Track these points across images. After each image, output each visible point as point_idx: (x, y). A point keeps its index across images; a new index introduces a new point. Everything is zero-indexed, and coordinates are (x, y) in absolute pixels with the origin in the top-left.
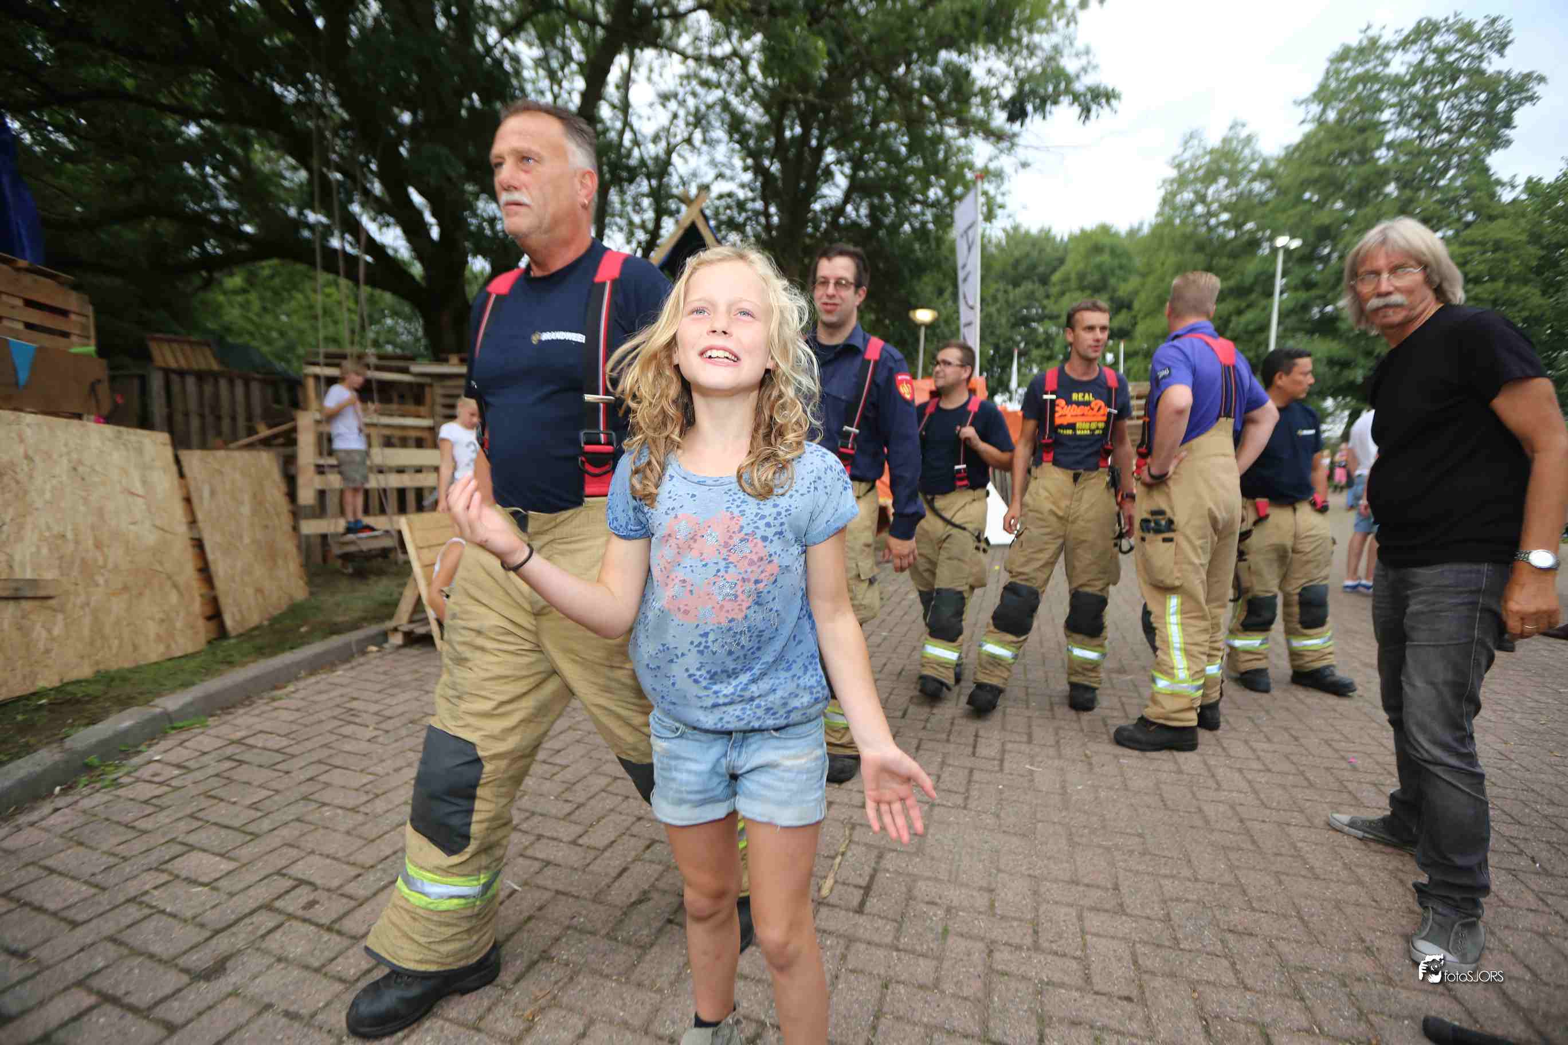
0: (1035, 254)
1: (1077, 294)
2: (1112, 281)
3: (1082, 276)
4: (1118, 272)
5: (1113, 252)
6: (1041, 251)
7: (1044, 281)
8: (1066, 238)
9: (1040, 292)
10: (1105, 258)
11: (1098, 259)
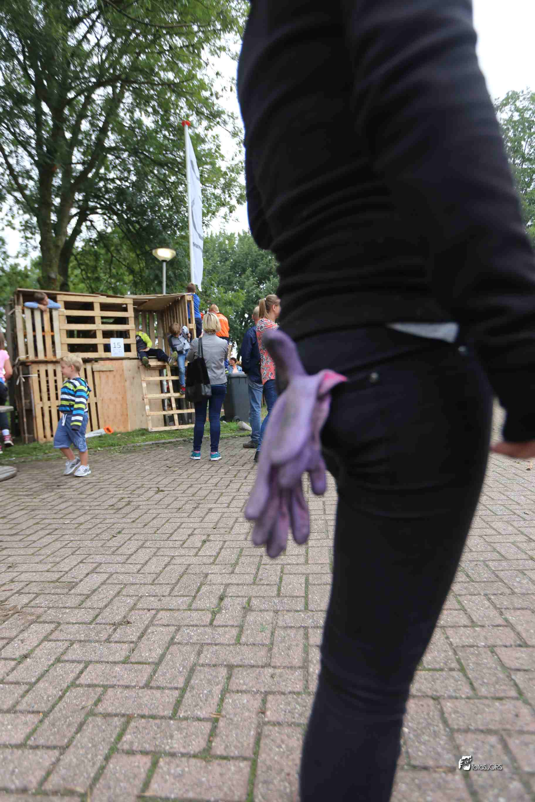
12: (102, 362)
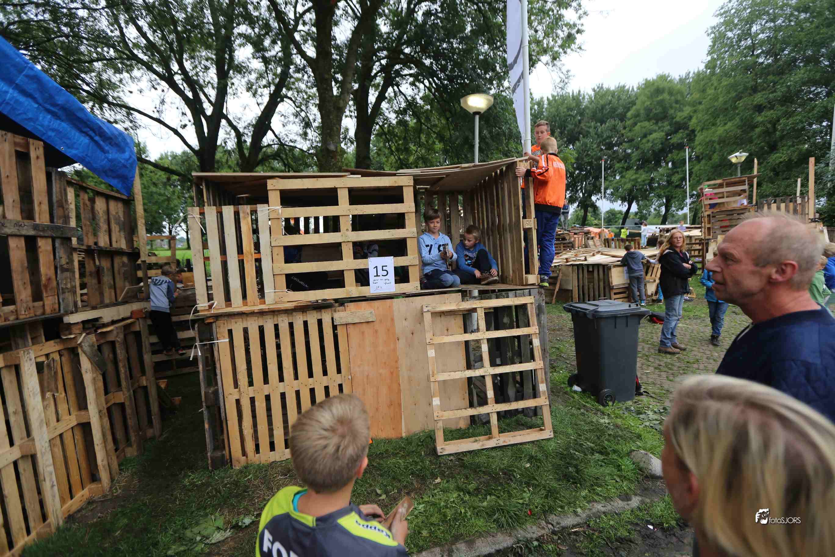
0: (615, 101)
1: (646, 124)
2: (671, 112)
3: (648, 110)
4: (674, 105)
5: (671, 93)
6: (619, 99)
7: (622, 118)
8: (635, 89)
9: (620, 125)
10: (666, 96)
11: (660, 98)
12: (352, 306)
